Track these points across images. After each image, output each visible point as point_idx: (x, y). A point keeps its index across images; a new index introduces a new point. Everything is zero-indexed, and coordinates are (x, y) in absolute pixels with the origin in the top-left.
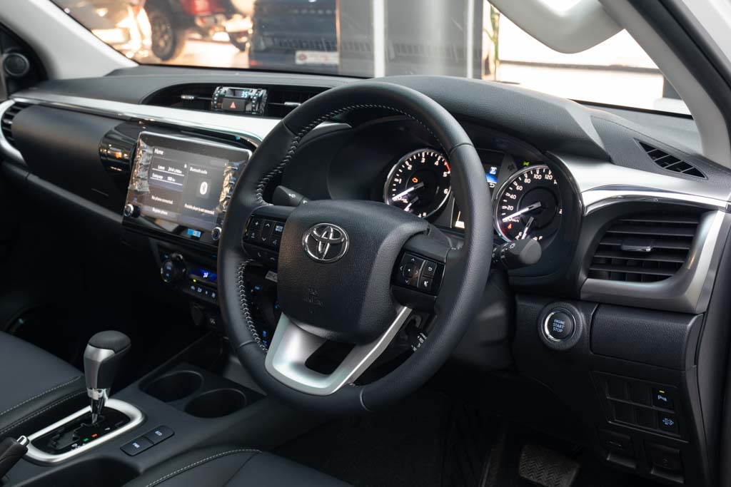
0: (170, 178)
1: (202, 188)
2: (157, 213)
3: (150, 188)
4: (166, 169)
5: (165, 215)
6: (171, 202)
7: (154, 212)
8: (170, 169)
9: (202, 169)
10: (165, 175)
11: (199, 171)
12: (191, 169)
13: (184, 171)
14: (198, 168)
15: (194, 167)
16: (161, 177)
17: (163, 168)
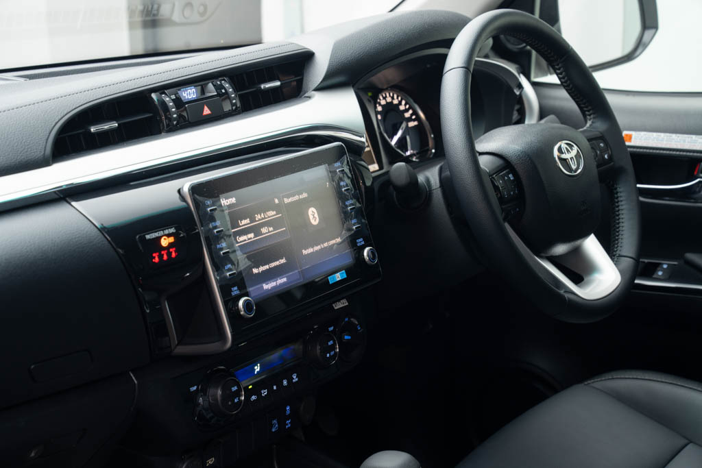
0: (264, 230)
1: (311, 217)
2: (273, 288)
3: (249, 258)
4: (253, 220)
5: (284, 284)
6: (283, 261)
7: (267, 290)
8: (258, 217)
9: (300, 193)
10: (255, 230)
11: (296, 198)
12: (286, 201)
13: (277, 208)
14: (293, 195)
15: (288, 196)
16: (252, 235)
17: (248, 221)
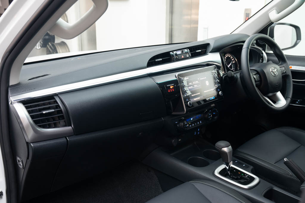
0: (195, 86)
1: (207, 83)
2: (196, 100)
3: (191, 92)
5: (199, 99)
6: (199, 93)
8: (194, 82)
10: (193, 85)
11: (203, 78)
12: (201, 79)
13: (199, 81)
14: (202, 78)
15: (201, 78)
16: (192, 87)
17: (191, 83)
